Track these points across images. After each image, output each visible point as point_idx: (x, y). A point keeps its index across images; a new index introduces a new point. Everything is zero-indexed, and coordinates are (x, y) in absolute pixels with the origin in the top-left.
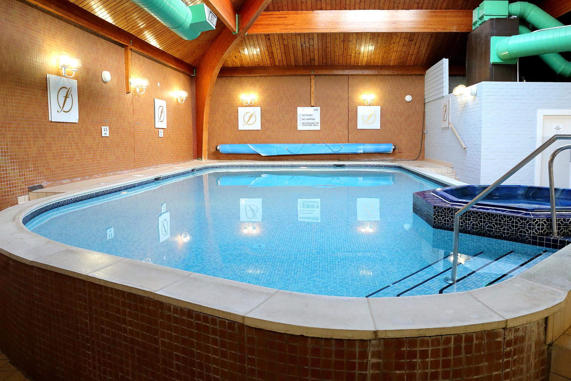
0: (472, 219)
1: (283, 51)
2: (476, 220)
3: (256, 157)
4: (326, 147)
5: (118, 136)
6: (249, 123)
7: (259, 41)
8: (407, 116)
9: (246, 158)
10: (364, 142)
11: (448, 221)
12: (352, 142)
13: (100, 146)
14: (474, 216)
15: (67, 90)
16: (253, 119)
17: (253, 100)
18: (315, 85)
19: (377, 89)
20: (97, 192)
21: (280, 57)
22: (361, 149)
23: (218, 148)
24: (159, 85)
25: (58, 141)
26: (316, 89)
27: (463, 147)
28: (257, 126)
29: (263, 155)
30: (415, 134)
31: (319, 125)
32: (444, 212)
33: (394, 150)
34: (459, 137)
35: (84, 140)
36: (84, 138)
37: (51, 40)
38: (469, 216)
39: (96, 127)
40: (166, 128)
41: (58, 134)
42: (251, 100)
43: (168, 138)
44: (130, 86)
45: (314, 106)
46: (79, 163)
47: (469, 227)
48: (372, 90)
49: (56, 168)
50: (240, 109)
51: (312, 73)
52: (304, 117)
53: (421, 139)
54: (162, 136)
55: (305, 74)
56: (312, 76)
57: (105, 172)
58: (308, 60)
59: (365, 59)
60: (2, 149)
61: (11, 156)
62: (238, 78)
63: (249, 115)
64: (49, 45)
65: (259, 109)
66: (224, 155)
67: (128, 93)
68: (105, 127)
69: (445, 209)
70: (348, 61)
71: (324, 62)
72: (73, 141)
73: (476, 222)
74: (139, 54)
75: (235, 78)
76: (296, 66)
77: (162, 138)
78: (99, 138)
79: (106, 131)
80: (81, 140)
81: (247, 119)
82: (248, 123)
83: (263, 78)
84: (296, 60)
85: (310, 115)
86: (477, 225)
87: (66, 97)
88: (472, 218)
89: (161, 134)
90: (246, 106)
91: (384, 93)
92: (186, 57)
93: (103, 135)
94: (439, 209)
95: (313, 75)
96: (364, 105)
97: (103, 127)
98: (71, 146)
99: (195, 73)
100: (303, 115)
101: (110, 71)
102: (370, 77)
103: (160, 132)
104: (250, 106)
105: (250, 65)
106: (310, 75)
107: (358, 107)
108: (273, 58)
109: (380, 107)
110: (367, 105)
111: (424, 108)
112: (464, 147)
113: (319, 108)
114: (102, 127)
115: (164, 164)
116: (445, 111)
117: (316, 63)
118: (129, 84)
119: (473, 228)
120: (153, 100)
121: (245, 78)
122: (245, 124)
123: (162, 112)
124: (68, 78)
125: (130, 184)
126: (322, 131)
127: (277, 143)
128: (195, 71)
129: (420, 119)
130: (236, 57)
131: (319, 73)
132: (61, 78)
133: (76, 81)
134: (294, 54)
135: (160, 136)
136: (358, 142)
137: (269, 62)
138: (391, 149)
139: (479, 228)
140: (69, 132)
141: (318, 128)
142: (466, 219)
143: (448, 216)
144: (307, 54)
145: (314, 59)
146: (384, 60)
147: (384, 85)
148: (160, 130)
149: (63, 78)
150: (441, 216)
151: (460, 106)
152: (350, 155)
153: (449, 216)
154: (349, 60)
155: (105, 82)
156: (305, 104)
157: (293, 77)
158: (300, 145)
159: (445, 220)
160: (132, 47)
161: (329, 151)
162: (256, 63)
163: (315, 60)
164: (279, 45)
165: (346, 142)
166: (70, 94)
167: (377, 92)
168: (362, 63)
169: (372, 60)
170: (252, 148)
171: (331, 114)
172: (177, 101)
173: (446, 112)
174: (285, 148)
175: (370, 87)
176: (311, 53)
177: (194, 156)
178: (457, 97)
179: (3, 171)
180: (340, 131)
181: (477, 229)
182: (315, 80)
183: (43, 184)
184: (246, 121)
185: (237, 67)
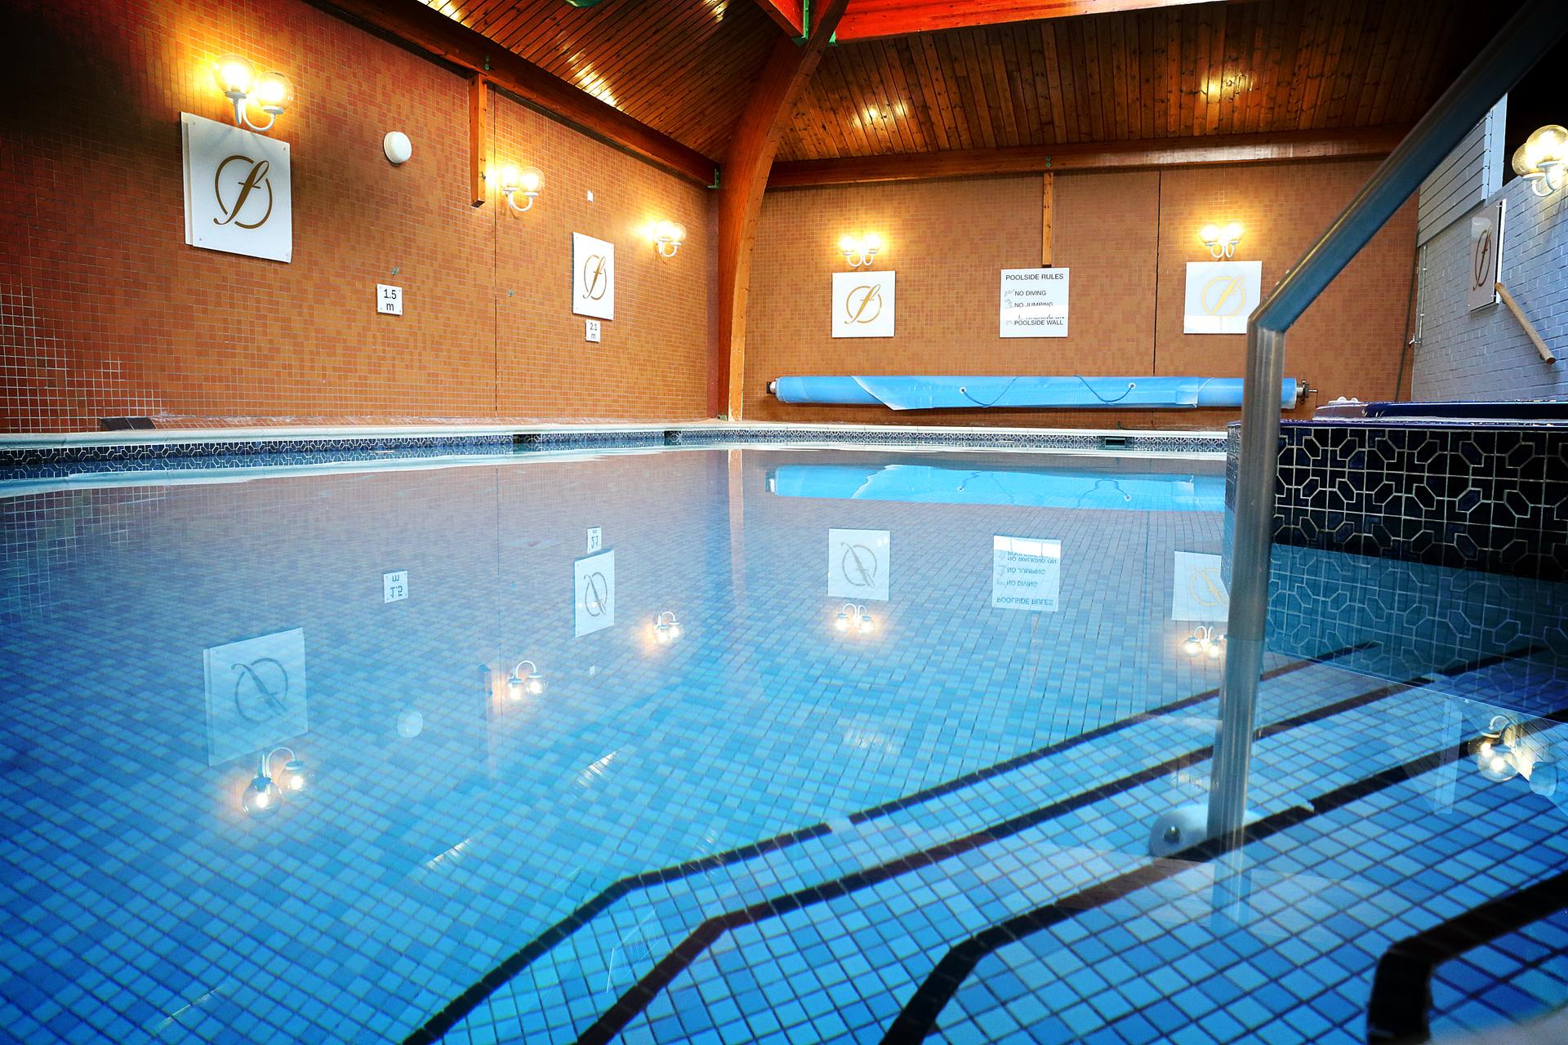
0: (1475, 483)
1: (956, 98)
2: (1501, 486)
3: (879, 413)
4: (1080, 385)
5: (437, 318)
6: (862, 317)
7: (881, 70)
8: (1350, 291)
9: (850, 416)
10: (1204, 374)
11: (1335, 502)
12: (1166, 374)
13: (370, 339)
14: (1489, 460)
15: (249, 168)
16: (872, 307)
17: (872, 251)
18: (1057, 201)
19: (1251, 207)
20: (272, 440)
21: (948, 121)
22: (1190, 393)
23: (773, 386)
24: (590, 196)
25: (218, 304)
26: (1057, 213)
27: (1541, 357)
28: (884, 326)
29: (895, 407)
30: (1379, 350)
31: (1065, 322)
32: (1315, 452)
33: (1302, 398)
34: (1531, 329)
35: (311, 315)
36: (311, 307)
37: (200, 20)
38: (1459, 467)
39: (358, 285)
40: (611, 318)
41: (218, 287)
42: (866, 253)
43: (618, 347)
44: (484, 186)
45: (1049, 266)
46: (290, 375)
47: (1456, 528)
48: (1236, 212)
49: (206, 379)
50: (838, 279)
51: (1048, 166)
52: (1018, 299)
53: (1398, 367)
54: (598, 339)
55: (1027, 169)
56: (1046, 176)
57: (384, 414)
58: (1035, 126)
59: (1214, 112)
60: (6, 300)
61: (38, 323)
62: (833, 192)
63: (864, 293)
64: (193, 33)
65: (890, 276)
66: (790, 409)
67: (478, 204)
68: (390, 288)
69: (1321, 435)
70: (1158, 122)
71: (1084, 129)
72: (270, 310)
73: (1499, 496)
74: (520, 103)
75: (825, 193)
76: (998, 148)
77: (597, 346)
78: (369, 315)
79: (390, 299)
80: (300, 314)
81: (855, 305)
82: (859, 319)
83: (904, 187)
84: (997, 127)
85: (1037, 293)
86: (1502, 515)
87: (248, 186)
88: (1476, 472)
89: (594, 332)
90: (856, 270)
91: (1275, 220)
92: (681, 127)
93: (382, 308)
94: (1291, 438)
95: (1048, 171)
96: (1208, 258)
97: (381, 288)
98: (265, 325)
99: (719, 179)
100: (1018, 294)
101: (411, 135)
102: (1231, 170)
103: (588, 326)
104: (867, 269)
105: (867, 152)
106: (1041, 174)
107: (1189, 264)
108: (928, 124)
109: (1259, 264)
110: (1220, 260)
111: (1415, 264)
112: (1548, 355)
113: (1065, 271)
114: (379, 286)
115: (601, 416)
116: (1485, 250)
117: (1061, 137)
118: (480, 179)
119: (1480, 534)
120: (567, 235)
121: (853, 190)
122: (849, 320)
123: (597, 273)
124: (255, 131)
125: (412, 436)
126: (1073, 340)
127: (938, 374)
128: (717, 173)
129: (1398, 300)
130: (824, 127)
131: (1069, 166)
132: (230, 130)
133: (288, 145)
134: (989, 107)
135: (589, 338)
136: (1182, 373)
137: (918, 138)
138: (1291, 395)
139: (1518, 534)
140: (259, 285)
141: (1062, 331)
142: (1437, 484)
143: (1334, 475)
144: (1030, 107)
145: (1052, 122)
146: (1276, 110)
147: (1277, 196)
148: (588, 321)
149: (236, 129)
150: (1302, 475)
151: (1542, 217)
152: (1157, 415)
153: (1342, 474)
154: (1162, 120)
155: (398, 165)
156: (1025, 260)
157: (991, 182)
158: (1005, 381)
159: (1319, 501)
160: (491, 78)
161: (1091, 400)
162: (883, 145)
163: (1057, 123)
164: (941, 79)
165: (1146, 374)
166: (263, 179)
167: (1251, 216)
168: (1202, 126)
169: (1236, 114)
170: (864, 387)
171: (1102, 290)
172: (656, 251)
173: (1487, 253)
174: (957, 388)
175: (1231, 203)
176: (1040, 100)
177: (709, 409)
178: (1531, 180)
179: (10, 361)
180: (1128, 340)
181: (1501, 537)
182: (1055, 187)
183: (153, 418)
184: (854, 313)
185: (831, 160)
